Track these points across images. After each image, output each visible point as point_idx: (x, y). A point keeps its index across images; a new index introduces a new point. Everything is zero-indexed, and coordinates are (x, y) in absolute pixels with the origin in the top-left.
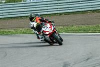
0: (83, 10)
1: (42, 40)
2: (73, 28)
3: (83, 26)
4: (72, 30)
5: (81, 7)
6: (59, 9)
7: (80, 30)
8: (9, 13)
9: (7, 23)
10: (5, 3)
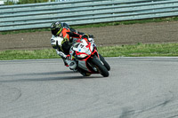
0: (157, 15)
1: (72, 67)
2: (139, 47)
3: (157, 45)
4: (138, 52)
5: (153, 11)
6: (114, 15)
7: (152, 51)
8: (25, 21)
9: (22, 38)
10: (19, 3)
